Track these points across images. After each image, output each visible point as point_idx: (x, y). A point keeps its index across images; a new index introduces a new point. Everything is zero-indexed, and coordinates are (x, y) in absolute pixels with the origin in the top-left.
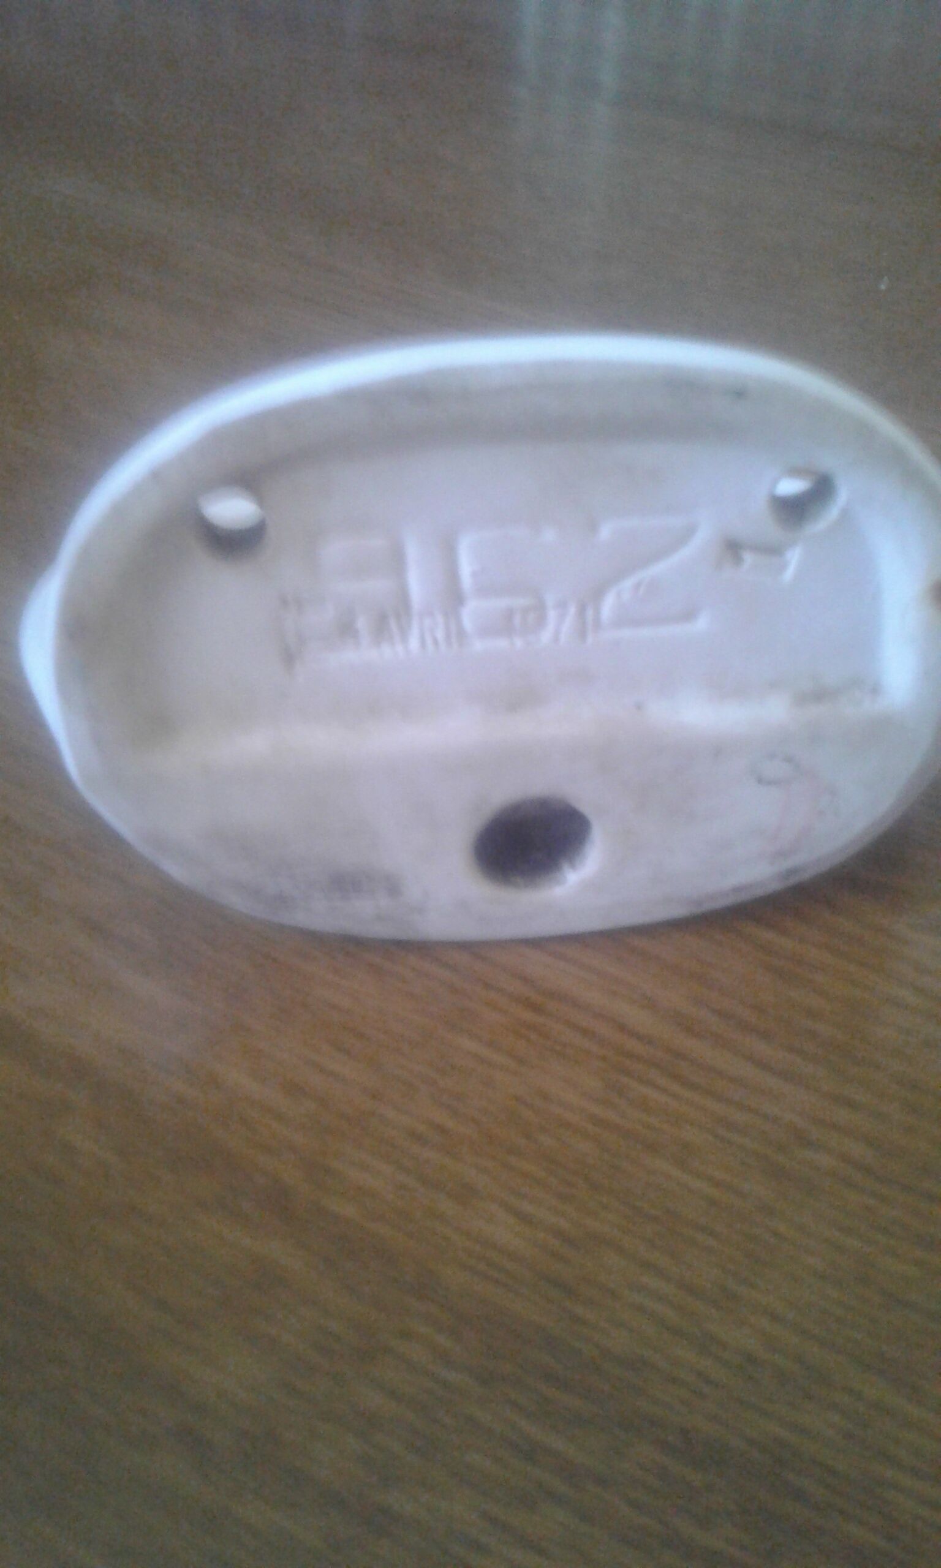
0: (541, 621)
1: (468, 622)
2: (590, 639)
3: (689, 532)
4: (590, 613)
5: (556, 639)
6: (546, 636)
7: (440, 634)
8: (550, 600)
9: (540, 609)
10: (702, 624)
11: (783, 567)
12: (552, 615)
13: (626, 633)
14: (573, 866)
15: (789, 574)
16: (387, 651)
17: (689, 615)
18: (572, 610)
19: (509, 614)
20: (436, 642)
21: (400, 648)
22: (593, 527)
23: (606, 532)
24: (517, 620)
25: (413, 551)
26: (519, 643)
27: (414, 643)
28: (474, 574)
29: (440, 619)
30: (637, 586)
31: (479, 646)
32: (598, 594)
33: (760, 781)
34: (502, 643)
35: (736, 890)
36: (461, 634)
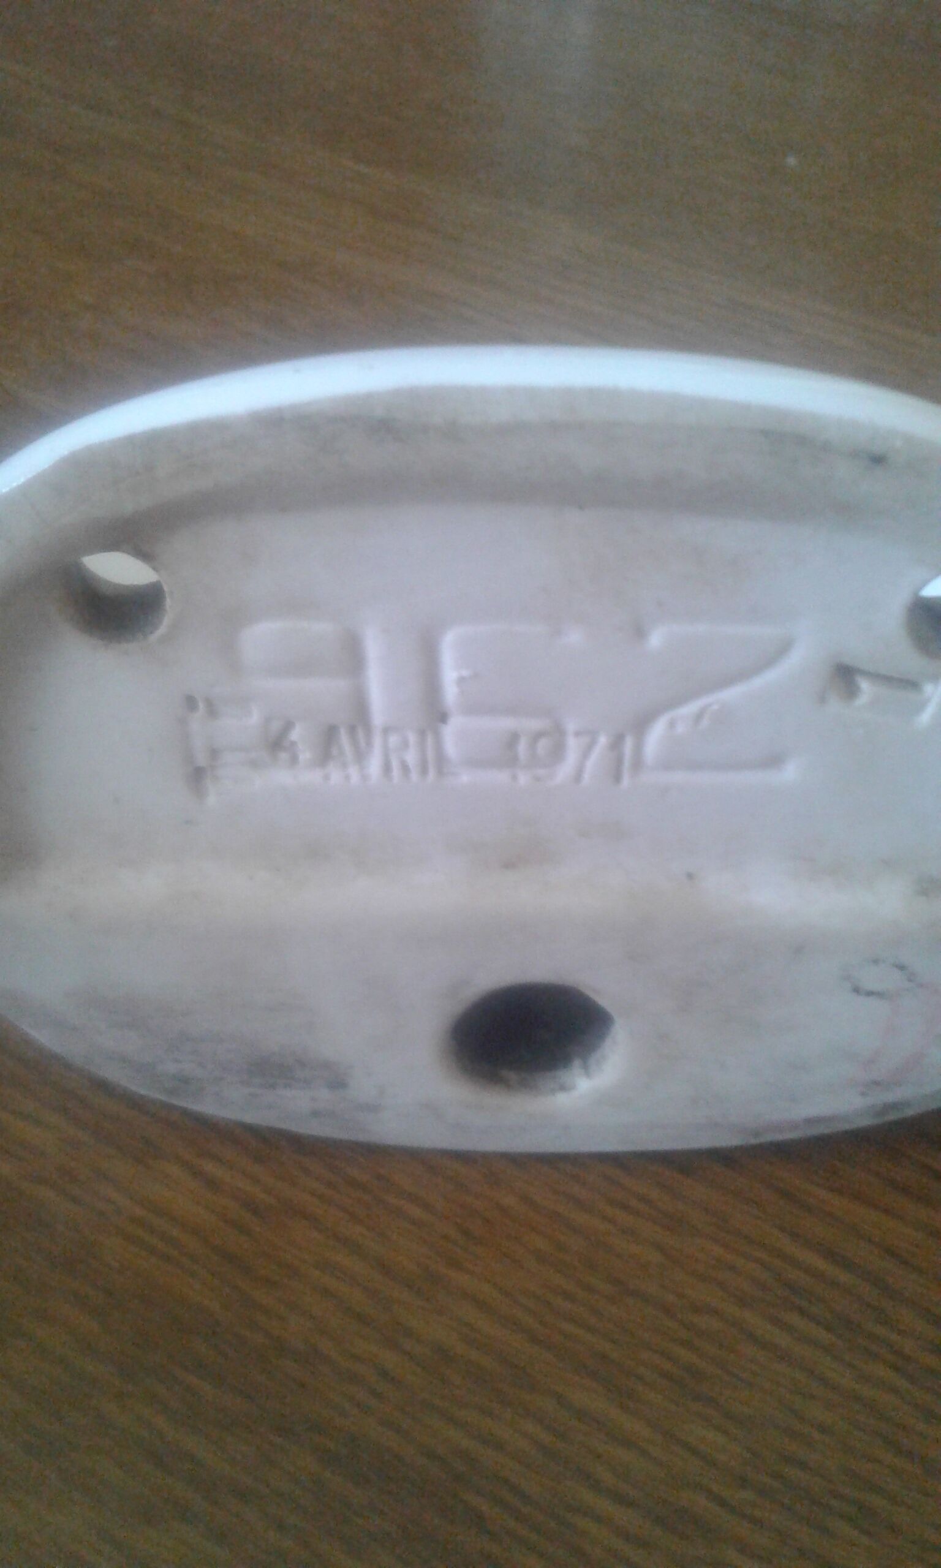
0: (558, 752)
1: (451, 748)
2: (626, 781)
3: (784, 648)
4: (629, 744)
5: (578, 777)
6: (564, 771)
7: (411, 757)
8: (571, 726)
9: (558, 733)
10: (790, 773)
11: (921, 707)
12: (573, 746)
13: (679, 777)
14: (587, 1071)
15: (926, 717)
16: (336, 776)
17: (774, 761)
18: (603, 740)
19: (513, 739)
20: (405, 768)
21: (354, 772)
22: (639, 633)
23: (656, 639)
24: (522, 748)
25: (373, 648)
26: (523, 779)
27: (374, 766)
28: (461, 681)
29: (412, 738)
30: (699, 717)
31: (465, 778)
32: (641, 725)
33: (857, 990)
34: (500, 777)
35: (810, 1121)
36: (441, 759)
